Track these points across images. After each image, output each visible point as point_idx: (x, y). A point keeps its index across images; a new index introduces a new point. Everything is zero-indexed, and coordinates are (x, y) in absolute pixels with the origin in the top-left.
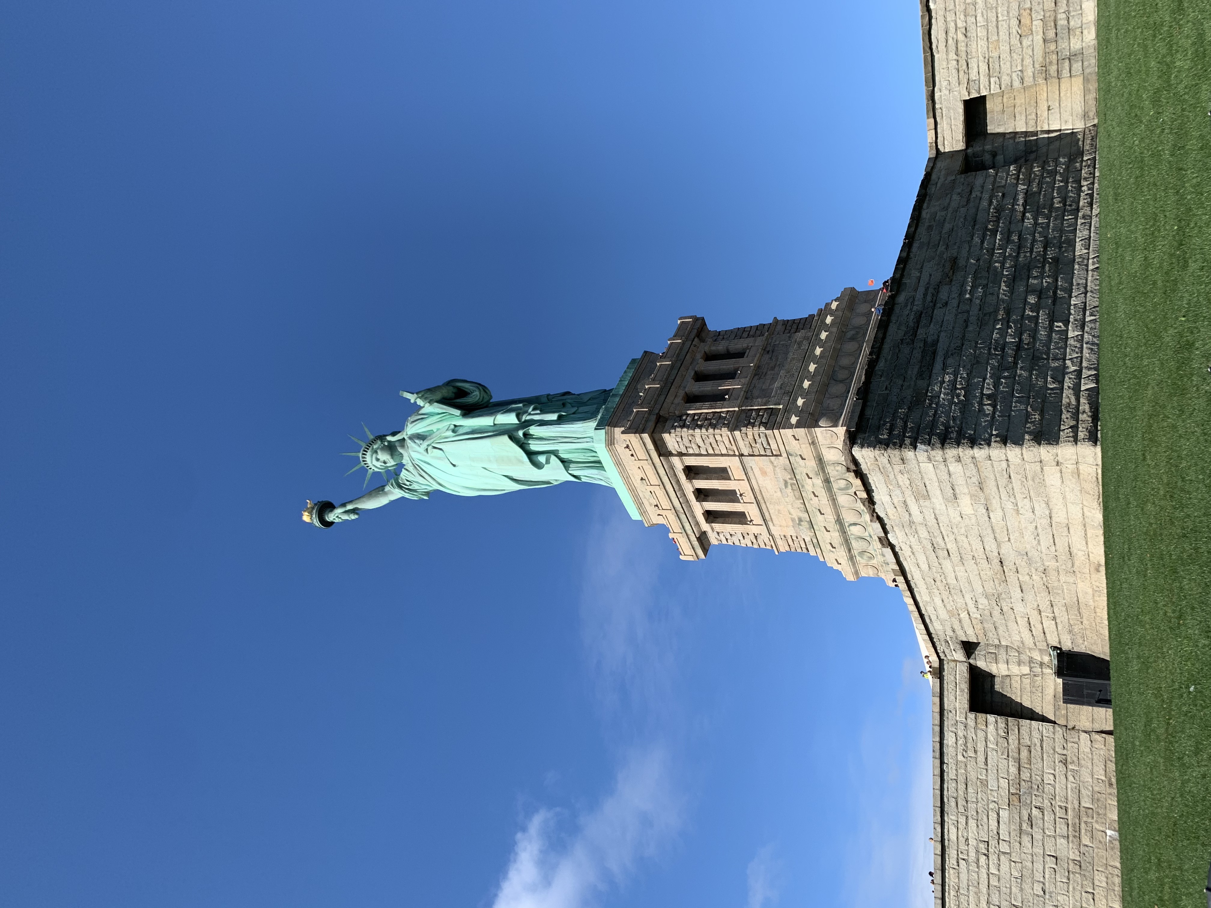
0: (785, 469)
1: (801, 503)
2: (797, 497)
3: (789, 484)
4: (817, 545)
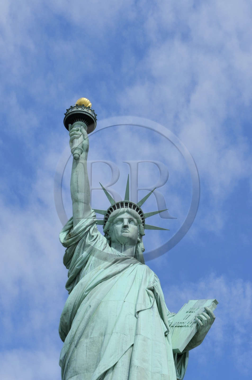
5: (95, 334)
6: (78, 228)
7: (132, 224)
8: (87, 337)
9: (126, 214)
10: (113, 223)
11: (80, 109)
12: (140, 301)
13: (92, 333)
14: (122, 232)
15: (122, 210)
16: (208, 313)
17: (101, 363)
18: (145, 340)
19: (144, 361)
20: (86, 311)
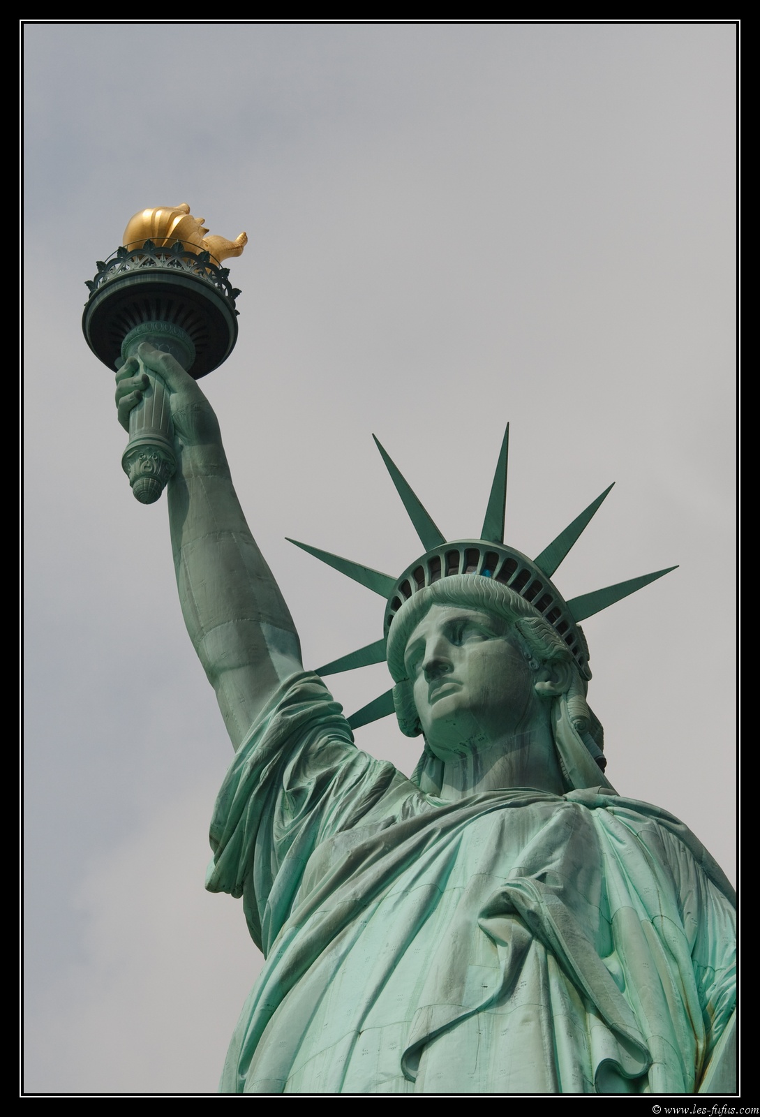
7: (472, 641)
9: (432, 610)
12: (428, 992)
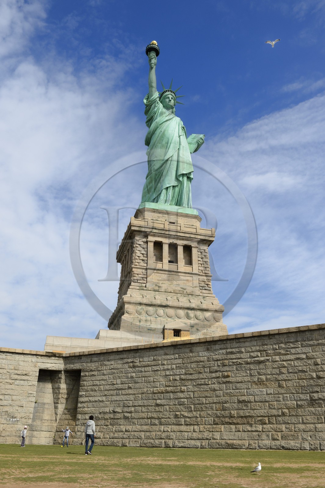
0: (192, 292)
1: (171, 291)
2: (175, 291)
3: (183, 290)
4: (141, 288)
5: (164, 143)
6: (153, 99)
7: (172, 100)
8: (160, 144)
9: (170, 95)
10: (165, 98)
11: (154, 46)
12: (180, 131)
13: (162, 142)
14: (169, 102)
15: (168, 93)
16: (202, 139)
17: (167, 154)
18: (183, 147)
19: (183, 155)
20: (160, 133)
